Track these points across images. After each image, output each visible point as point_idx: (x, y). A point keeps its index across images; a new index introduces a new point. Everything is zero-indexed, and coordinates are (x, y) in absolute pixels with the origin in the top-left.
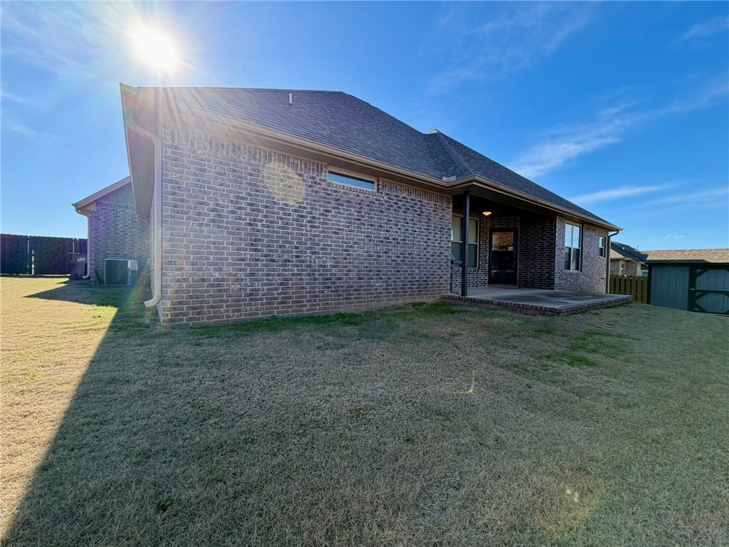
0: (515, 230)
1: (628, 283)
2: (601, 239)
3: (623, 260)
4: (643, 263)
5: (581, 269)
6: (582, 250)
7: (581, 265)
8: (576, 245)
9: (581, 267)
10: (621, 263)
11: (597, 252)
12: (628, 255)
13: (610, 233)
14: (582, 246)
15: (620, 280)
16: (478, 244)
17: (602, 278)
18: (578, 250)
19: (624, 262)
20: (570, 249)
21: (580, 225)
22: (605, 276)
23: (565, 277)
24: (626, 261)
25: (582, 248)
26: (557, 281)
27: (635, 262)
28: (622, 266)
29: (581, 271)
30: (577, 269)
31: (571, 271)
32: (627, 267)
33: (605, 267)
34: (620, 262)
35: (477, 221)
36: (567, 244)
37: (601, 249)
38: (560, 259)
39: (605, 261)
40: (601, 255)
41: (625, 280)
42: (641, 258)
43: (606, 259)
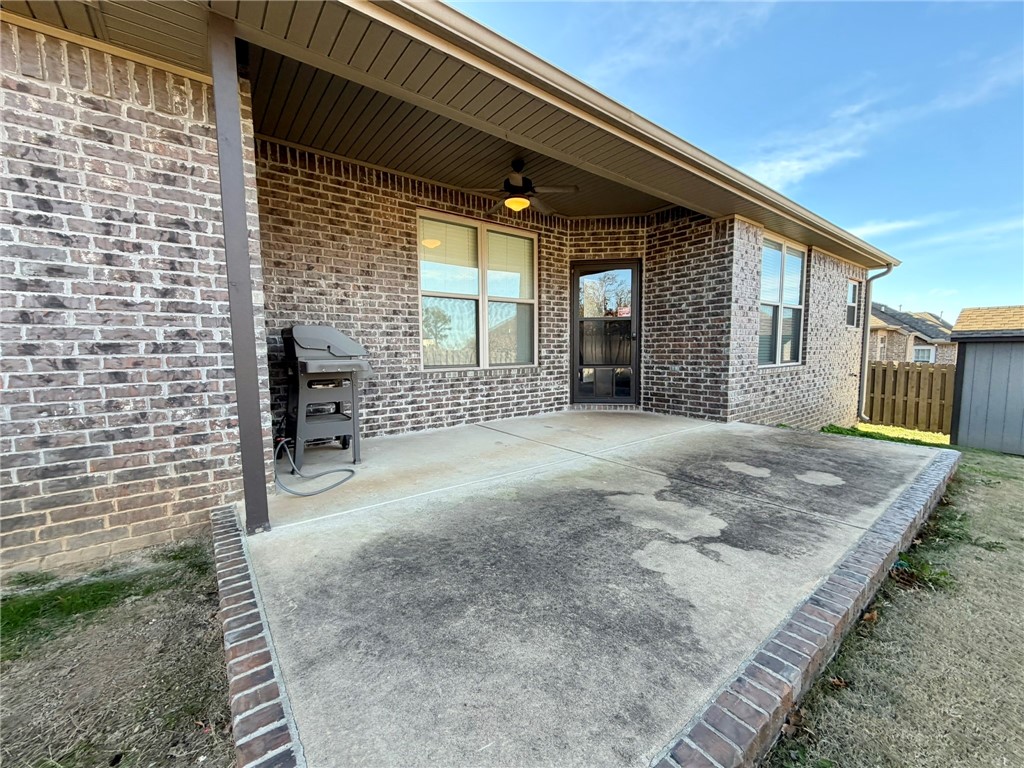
0: (633, 263)
1: (902, 379)
2: (851, 284)
3: (884, 329)
4: (918, 334)
5: (804, 358)
6: (807, 311)
7: (804, 349)
8: (792, 299)
9: (804, 353)
10: (881, 334)
11: (842, 313)
12: (893, 320)
13: (872, 273)
14: (807, 301)
15: (885, 371)
16: (535, 302)
17: (851, 375)
18: (797, 312)
19: (885, 334)
20: (776, 308)
21: (803, 249)
22: (856, 371)
23: (759, 384)
24: (888, 331)
25: (807, 306)
26: (734, 397)
27: (905, 332)
28: (883, 341)
29: (804, 363)
30: (795, 357)
31: (778, 363)
32: (891, 343)
33: (858, 349)
34: (879, 332)
35: (532, 240)
36: (768, 296)
37: (851, 310)
38: (744, 337)
39: (859, 336)
40: (851, 322)
41: (896, 372)
42: (913, 324)
43: (860, 329)
